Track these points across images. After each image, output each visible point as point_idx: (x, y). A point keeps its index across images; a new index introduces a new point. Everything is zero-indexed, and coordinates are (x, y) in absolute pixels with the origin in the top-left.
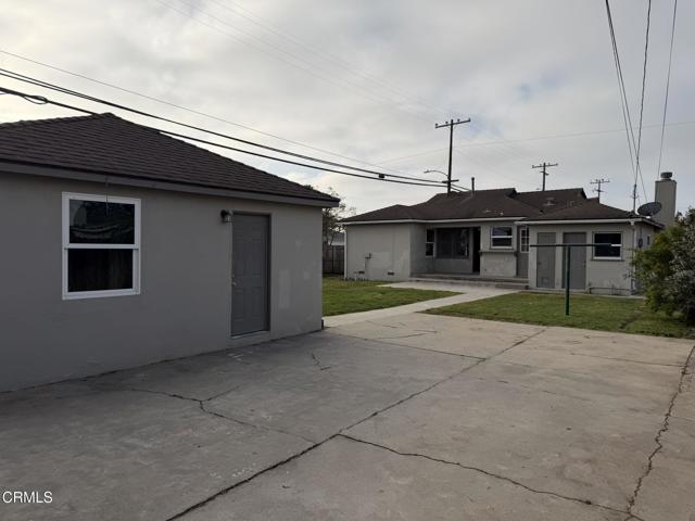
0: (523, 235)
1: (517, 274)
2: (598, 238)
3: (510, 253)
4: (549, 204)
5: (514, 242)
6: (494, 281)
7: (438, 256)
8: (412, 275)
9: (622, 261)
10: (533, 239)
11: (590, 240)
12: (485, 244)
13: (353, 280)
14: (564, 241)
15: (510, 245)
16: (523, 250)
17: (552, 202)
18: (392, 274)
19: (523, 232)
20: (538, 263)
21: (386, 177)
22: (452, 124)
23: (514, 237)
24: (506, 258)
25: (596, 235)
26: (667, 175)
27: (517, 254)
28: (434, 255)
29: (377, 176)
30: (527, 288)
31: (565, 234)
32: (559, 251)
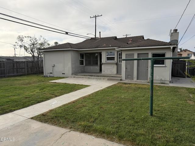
0: (119, 55)
1: (117, 73)
2: (154, 55)
3: (115, 64)
4: (130, 42)
5: (116, 59)
6: (107, 77)
7: (86, 65)
8: (72, 74)
9: (165, 67)
10: (124, 57)
11: (150, 56)
12: (104, 60)
13: (47, 76)
14: (138, 57)
15: (114, 60)
16: (119, 62)
17: (131, 41)
18: (64, 74)
19: (120, 54)
20: (126, 68)
21: (69, 34)
22: (96, 17)
23: (116, 56)
24: (113, 66)
25: (153, 54)
26: (176, 30)
27: (117, 64)
28: (84, 65)
29: (65, 33)
30: (121, 80)
31: (138, 54)
32: (136, 62)
